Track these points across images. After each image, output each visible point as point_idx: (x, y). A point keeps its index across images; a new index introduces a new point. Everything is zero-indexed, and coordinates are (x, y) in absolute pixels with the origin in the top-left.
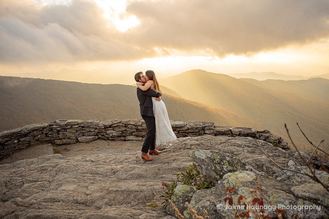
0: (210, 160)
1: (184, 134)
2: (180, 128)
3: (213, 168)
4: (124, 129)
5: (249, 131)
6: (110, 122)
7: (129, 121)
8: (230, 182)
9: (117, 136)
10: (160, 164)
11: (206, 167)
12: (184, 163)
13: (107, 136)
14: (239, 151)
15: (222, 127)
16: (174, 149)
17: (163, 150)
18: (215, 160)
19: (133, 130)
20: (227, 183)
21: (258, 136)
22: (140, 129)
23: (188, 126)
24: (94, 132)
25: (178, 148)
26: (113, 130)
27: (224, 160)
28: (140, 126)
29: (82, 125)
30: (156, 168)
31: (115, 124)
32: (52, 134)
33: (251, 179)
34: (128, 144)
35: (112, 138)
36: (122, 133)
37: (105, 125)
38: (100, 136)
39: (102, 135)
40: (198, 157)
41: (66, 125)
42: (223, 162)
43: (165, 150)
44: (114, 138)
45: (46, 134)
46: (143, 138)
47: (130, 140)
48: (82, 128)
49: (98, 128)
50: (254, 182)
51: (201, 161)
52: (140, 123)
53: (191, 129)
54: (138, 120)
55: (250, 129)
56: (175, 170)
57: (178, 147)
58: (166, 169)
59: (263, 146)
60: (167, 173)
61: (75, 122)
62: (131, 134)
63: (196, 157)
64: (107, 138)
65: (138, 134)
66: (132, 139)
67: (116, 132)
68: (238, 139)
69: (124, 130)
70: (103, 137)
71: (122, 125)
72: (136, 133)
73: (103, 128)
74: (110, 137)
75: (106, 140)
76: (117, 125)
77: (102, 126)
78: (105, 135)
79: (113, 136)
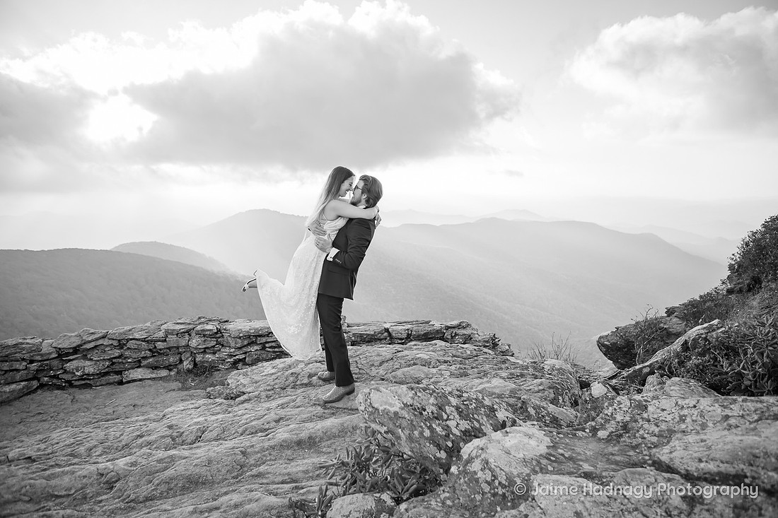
0: (412, 411)
3: (427, 433)
4: (117, 353)
5: (427, 328)
6: (73, 340)
7: (130, 330)
8: (493, 467)
9: (97, 374)
10: (242, 438)
11: (407, 432)
12: (306, 424)
13: (66, 377)
14: (431, 376)
15: (364, 325)
16: (269, 390)
17: (239, 396)
18: (425, 410)
19: (143, 354)
20: (481, 470)
21: (449, 337)
22: (160, 350)
24: (26, 372)
25: (276, 386)
26: (85, 357)
27: (447, 407)
28: (162, 341)
30: (237, 451)
31: (90, 342)
33: (543, 450)
34: (131, 392)
35: (83, 382)
36: (111, 365)
37: (60, 349)
38: (47, 379)
39: (51, 377)
40: (381, 408)
42: (446, 413)
43: (245, 397)
44: (88, 382)
46: (170, 370)
47: (134, 381)
49: (38, 358)
50: (554, 456)
51: (390, 419)
52: (161, 334)
54: (153, 327)
55: (427, 322)
56: (288, 447)
57: (276, 384)
58: (263, 450)
59: (476, 358)
60: (270, 460)
62: (138, 364)
63: (376, 409)
64: (66, 382)
65: (156, 361)
66: (141, 377)
67: (94, 363)
68: (415, 347)
69: (117, 355)
70: (55, 381)
71: (110, 342)
72: (151, 360)
73: (54, 355)
74: (75, 379)
75: (63, 388)
76: (96, 345)
77: (51, 351)
78: (60, 376)
79: (84, 377)
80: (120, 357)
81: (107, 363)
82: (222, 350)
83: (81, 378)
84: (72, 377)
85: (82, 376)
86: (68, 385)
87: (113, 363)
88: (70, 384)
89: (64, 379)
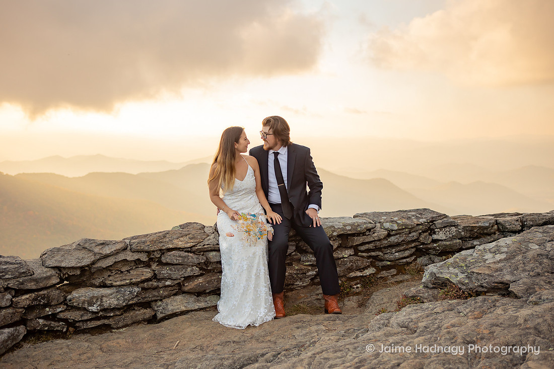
1: (373, 254)
2: (364, 234)
4: (147, 273)
9: (121, 308)
13: (72, 315)
19: (189, 272)
23: (387, 225)
24: (10, 311)
31: (107, 256)
35: (99, 323)
36: (141, 292)
37: (61, 269)
38: (41, 321)
39: (46, 318)
44: (106, 322)
47: (175, 315)
49: (31, 286)
53: (396, 234)
62: (179, 289)
65: (208, 282)
66: (183, 308)
67: (115, 290)
70: (53, 324)
71: (136, 256)
72: (201, 280)
73: (55, 280)
74: (85, 318)
75: (63, 335)
76: (116, 262)
77: (49, 274)
78: (61, 315)
79: (101, 313)
80: (155, 277)
81: (136, 289)
82: (303, 258)
83: (96, 317)
84: (82, 316)
85: (97, 313)
86: (74, 329)
87: (143, 289)
88: (76, 328)
89: (65, 320)
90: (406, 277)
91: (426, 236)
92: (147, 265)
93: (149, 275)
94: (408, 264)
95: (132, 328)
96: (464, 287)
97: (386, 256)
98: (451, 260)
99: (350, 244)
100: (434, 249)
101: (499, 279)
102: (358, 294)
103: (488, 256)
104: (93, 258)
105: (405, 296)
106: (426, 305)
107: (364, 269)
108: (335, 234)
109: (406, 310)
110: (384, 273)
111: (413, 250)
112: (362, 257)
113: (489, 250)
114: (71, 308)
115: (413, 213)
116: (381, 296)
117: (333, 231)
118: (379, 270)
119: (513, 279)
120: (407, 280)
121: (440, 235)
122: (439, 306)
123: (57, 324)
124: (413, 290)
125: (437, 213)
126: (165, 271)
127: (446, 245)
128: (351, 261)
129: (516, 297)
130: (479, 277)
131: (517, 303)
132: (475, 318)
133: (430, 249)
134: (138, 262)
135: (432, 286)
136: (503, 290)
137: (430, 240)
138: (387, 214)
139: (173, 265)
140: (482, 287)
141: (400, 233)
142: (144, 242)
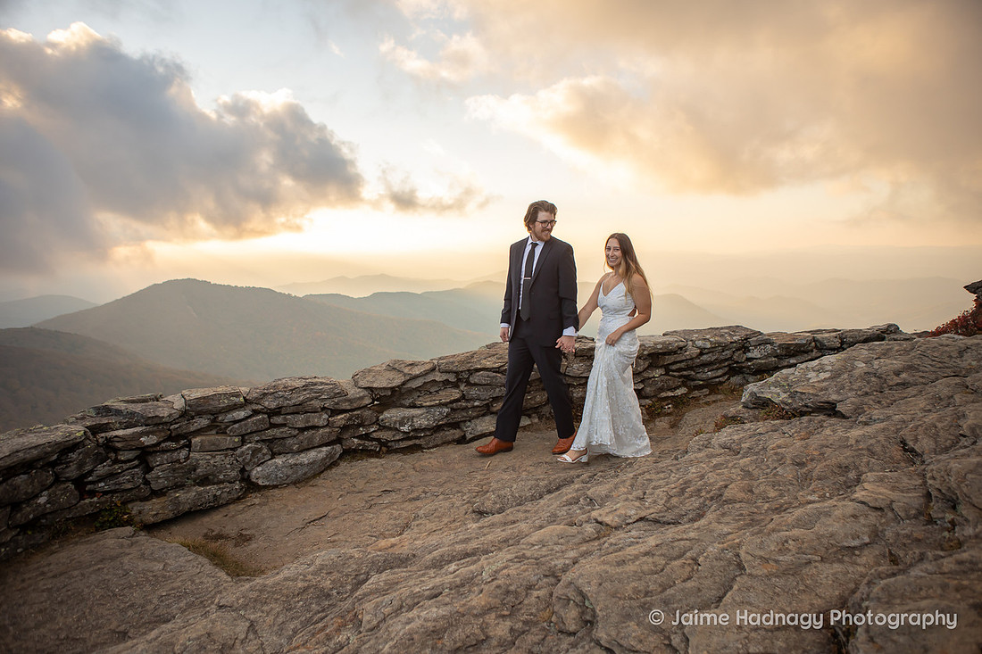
1: (685, 373)
2: (675, 353)
4: (456, 394)
6: (387, 375)
9: (431, 428)
13: (384, 435)
23: (700, 343)
24: (327, 430)
29: (270, 403)
31: (416, 377)
32: (112, 475)
35: (410, 443)
36: (450, 412)
37: (373, 390)
38: (356, 440)
39: (360, 437)
41: (184, 414)
44: (417, 442)
45: (80, 482)
47: (484, 436)
48: (269, 417)
49: (346, 406)
53: (709, 353)
61: (233, 395)
64: (383, 444)
67: (425, 410)
70: (367, 443)
71: (445, 377)
73: (367, 401)
74: (398, 438)
75: (376, 455)
76: (425, 383)
77: (361, 395)
78: (374, 435)
79: (412, 433)
80: (463, 397)
81: (446, 410)
83: (407, 437)
84: (394, 436)
85: (409, 433)
86: (386, 449)
87: (452, 409)
88: (388, 447)
89: (378, 440)
90: (719, 397)
91: (740, 355)
92: (456, 385)
93: (458, 396)
94: (721, 383)
95: (442, 448)
96: (788, 407)
97: (698, 375)
98: (771, 379)
99: (661, 363)
100: (749, 367)
101: (825, 399)
102: (669, 414)
103: (812, 375)
104: (403, 379)
105: (725, 416)
106: (747, 426)
107: (675, 389)
108: (645, 353)
109: (727, 431)
110: (696, 394)
111: (726, 369)
112: (674, 376)
113: (812, 368)
114: (383, 428)
115: (726, 331)
116: (693, 417)
117: (644, 350)
118: (691, 389)
119: (839, 398)
120: (721, 400)
121: (755, 353)
122: (761, 427)
123: (370, 443)
124: (732, 411)
125: (751, 330)
126: (474, 392)
127: (761, 364)
128: (662, 381)
129: (843, 417)
130: (803, 396)
131: (845, 423)
132: (802, 439)
133: (744, 367)
134: (446, 383)
135: (752, 406)
136: (830, 410)
137: (744, 358)
138: (698, 331)
139: (481, 385)
140: (807, 407)
141: (712, 352)
142: (453, 363)
